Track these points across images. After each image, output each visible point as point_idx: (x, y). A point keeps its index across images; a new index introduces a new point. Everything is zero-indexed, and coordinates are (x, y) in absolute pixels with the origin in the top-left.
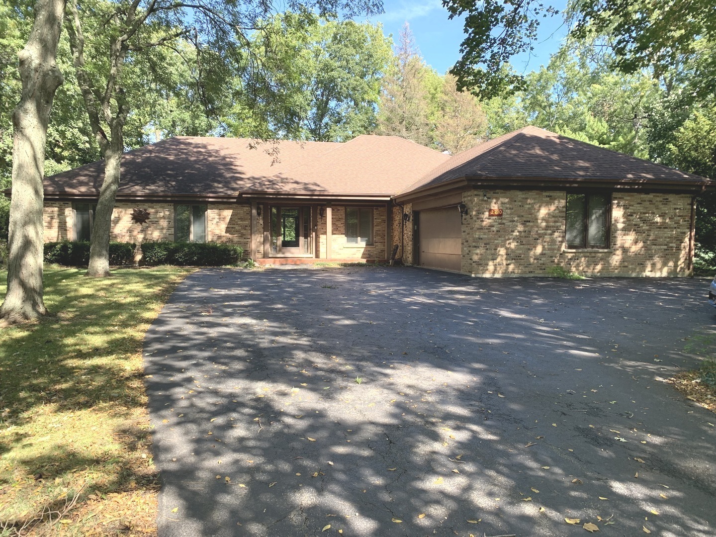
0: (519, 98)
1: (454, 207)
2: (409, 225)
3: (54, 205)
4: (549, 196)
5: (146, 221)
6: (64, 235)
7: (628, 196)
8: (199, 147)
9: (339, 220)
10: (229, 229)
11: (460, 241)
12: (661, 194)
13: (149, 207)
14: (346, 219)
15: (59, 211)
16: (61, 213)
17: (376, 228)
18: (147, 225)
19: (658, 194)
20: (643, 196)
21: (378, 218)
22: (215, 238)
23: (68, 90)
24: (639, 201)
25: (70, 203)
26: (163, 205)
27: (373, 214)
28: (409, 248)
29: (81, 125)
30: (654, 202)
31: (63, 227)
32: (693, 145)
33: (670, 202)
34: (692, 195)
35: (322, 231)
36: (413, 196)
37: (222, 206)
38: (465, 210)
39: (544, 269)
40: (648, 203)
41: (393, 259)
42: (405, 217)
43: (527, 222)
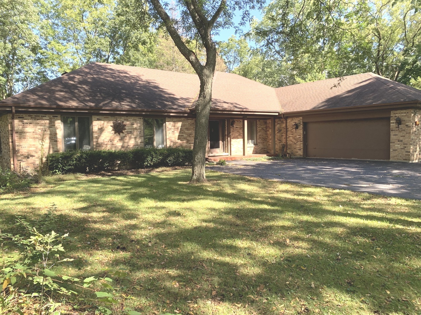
2: (298, 131)
3: (44, 118)
5: (123, 131)
6: (54, 146)
10: (180, 137)
13: (125, 120)
15: (49, 124)
16: (52, 125)
18: (124, 135)
22: (172, 144)
25: (59, 116)
26: (135, 118)
27: (257, 124)
28: (298, 146)
31: (53, 138)
37: (175, 119)
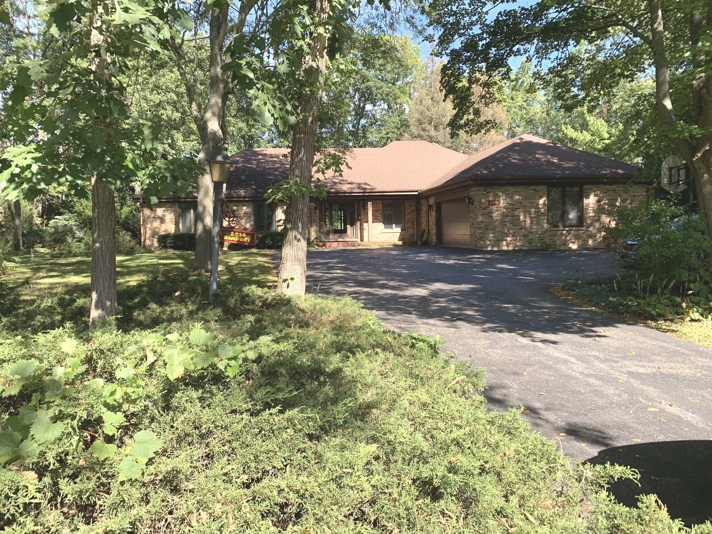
1: (463, 200)
2: (433, 213)
3: (166, 206)
4: (534, 190)
7: (596, 187)
8: (273, 157)
9: (378, 211)
11: (469, 224)
12: (622, 185)
14: (383, 211)
16: (171, 212)
17: (407, 217)
19: (620, 185)
20: (607, 187)
21: (409, 209)
23: (162, 115)
24: (605, 191)
25: (177, 204)
26: (245, 204)
27: (404, 205)
28: (434, 231)
29: (170, 141)
30: (617, 191)
34: (647, 185)
35: (365, 220)
36: (435, 191)
38: (471, 201)
39: (532, 243)
40: (612, 192)
41: (421, 240)
42: (430, 207)
43: (518, 209)
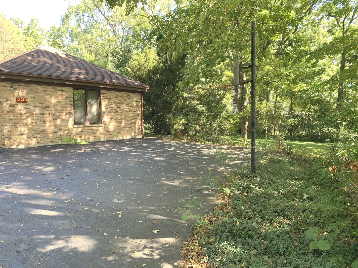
0: (45, 40)
4: (61, 90)
7: (110, 93)
12: (126, 93)
19: (125, 93)
20: (118, 93)
24: (116, 96)
30: (123, 97)
32: (138, 68)
33: (131, 97)
34: (141, 94)
39: (62, 139)
40: (120, 97)
43: (47, 107)
